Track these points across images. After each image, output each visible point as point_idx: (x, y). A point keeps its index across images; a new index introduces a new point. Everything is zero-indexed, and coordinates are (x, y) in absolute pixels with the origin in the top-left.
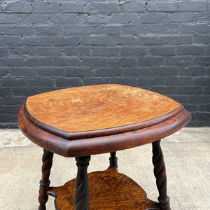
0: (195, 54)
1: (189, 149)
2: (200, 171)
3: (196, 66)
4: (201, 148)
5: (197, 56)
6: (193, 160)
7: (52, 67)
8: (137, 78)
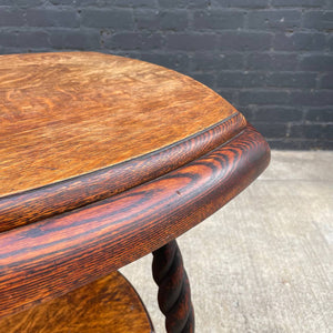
0: (308, 6)
1: (281, 194)
2: (297, 242)
3: (308, 32)
4: (303, 193)
5: (311, 10)
6: (286, 217)
7: (23, 29)
8: (191, 55)
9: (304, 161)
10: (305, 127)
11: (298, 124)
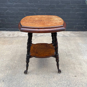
3: (78, 8)
7: (24, 8)
8: (56, 13)
9: (77, 33)
10: (77, 27)
11: (76, 26)
